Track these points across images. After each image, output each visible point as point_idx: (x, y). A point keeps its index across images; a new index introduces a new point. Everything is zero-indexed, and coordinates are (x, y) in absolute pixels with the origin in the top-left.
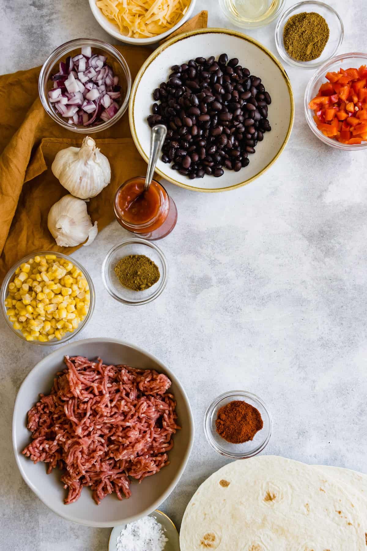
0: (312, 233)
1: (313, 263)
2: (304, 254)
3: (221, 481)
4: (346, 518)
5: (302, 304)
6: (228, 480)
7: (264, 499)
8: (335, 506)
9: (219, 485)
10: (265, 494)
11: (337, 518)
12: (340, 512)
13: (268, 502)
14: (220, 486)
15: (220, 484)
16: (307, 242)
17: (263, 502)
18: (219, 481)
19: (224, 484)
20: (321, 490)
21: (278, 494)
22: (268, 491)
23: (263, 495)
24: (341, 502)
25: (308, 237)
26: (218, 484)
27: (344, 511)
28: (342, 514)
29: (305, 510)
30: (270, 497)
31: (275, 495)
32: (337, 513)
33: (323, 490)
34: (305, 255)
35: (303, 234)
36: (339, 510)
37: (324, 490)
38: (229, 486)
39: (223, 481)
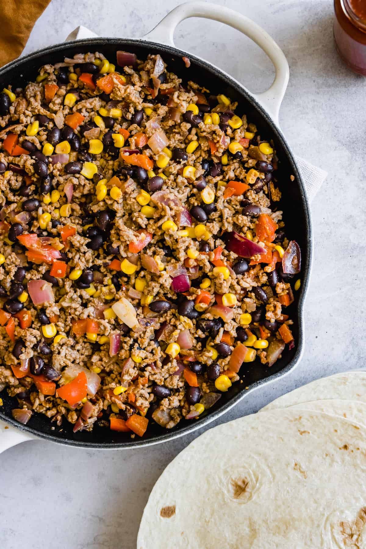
0: (354, 137)
1: (362, 186)
2: (344, 171)
3: (161, 512)
4: (358, 449)
5: (352, 255)
6: (169, 504)
7: (233, 495)
8: (335, 444)
9: (162, 518)
10: (232, 489)
11: (347, 458)
12: (346, 447)
13: (242, 497)
14: (165, 520)
15: (163, 516)
16: (346, 153)
17: (235, 500)
18: (159, 513)
19: (168, 512)
20: (302, 433)
21: (248, 477)
22: (232, 480)
23: (229, 491)
24: (339, 431)
25: (348, 143)
26: (160, 519)
27: (350, 442)
28: (351, 448)
29: (298, 474)
30: (240, 487)
31: (246, 481)
32: (343, 450)
33: (304, 432)
34: (347, 174)
35: (339, 141)
36: (342, 445)
37: (306, 430)
38: (177, 511)
39: (164, 510)
